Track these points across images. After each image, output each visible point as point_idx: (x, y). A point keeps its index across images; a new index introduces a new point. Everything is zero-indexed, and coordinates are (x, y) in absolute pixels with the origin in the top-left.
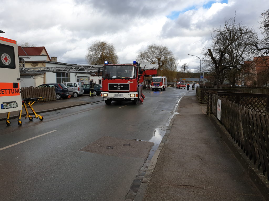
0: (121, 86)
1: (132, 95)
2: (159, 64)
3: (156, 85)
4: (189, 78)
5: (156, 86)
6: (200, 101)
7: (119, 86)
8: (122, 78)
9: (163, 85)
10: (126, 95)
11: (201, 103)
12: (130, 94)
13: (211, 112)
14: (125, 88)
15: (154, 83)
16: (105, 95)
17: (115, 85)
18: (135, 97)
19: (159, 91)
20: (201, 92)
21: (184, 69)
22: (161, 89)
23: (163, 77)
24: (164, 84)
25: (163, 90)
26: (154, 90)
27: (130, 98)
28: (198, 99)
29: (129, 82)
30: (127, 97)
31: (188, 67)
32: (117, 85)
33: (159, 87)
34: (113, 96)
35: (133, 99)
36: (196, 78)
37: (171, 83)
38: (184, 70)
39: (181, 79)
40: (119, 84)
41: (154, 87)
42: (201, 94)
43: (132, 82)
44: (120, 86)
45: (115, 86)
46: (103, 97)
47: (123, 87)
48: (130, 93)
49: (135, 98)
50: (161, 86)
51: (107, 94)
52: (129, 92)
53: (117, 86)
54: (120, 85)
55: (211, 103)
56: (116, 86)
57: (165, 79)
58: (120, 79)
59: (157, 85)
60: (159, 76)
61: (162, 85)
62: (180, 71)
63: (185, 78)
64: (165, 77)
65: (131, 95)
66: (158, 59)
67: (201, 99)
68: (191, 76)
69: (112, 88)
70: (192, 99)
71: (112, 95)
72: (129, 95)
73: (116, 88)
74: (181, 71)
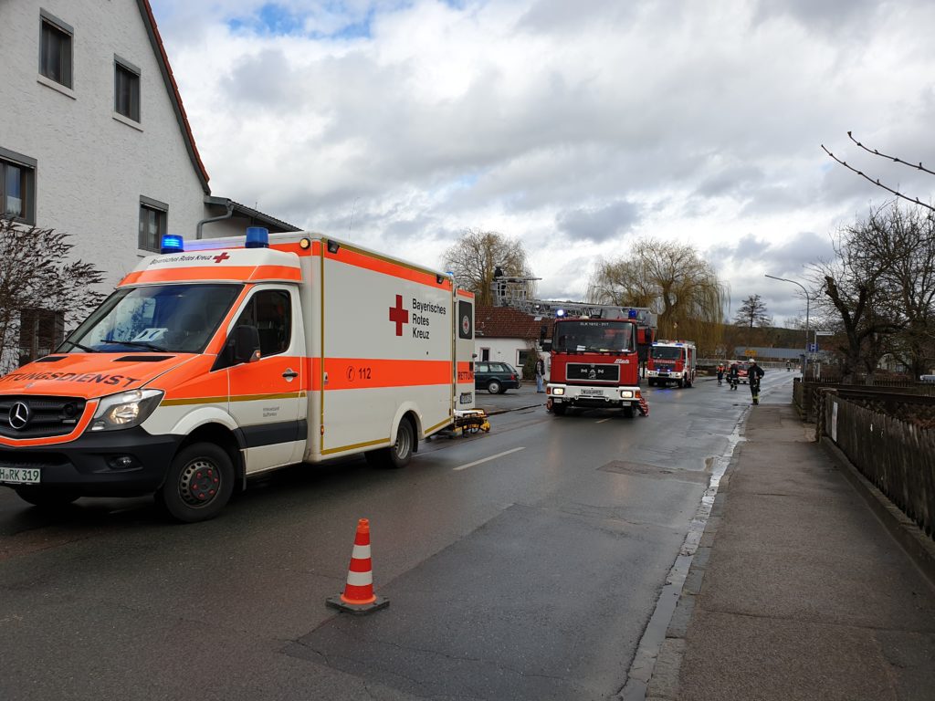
0: (599, 371)
1: (627, 395)
2: (667, 300)
3: (661, 368)
4: (769, 346)
5: (662, 373)
6: (802, 417)
7: (593, 371)
8: (601, 350)
9: (684, 371)
10: (610, 393)
11: (805, 421)
12: (622, 391)
13: (823, 432)
14: (609, 376)
15: (656, 361)
16: (556, 391)
17: (585, 367)
18: (634, 399)
19: (669, 387)
20: (805, 392)
21: (752, 316)
22: (678, 381)
23: (685, 346)
24: (688, 367)
25: (685, 384)
26: (656, 384)
27: (621, 401)
28: (798, 413)
29: (619, 361)
30: (613, 398)
31: (765, 310)
32: (589, 368)
33: (673, 375)
34: (578, 394)
35: (629, 404)
36: (794, 348)
37: (706, 362)
38: (749, 318)
39: (740, 350)
40: (593, 365)
41: (655, 374)
42: (804, 397)
43: (627, 362)
44: (597, 371)
45: (582, 370)
46: (552, 395)
47: (602, 371)
48: (621, 388)
49: (632, 402)
50: (679, 374)
51: (564, 389)
52: (617, 385)
53: (589, 371)
54: (597, 368)
55: (824, 413)
56: (586, 371)
57: (690, 350)
58: (596, 352)
59: (667, 368)
60: (672, 340)
61: (681, 371)
62: (736, 323)
63: (755, 346)
64: (690, 346)
65: (624, 393)
66: (663, 286)
67: (803, 411)
68: (775, 342)
69: (576, 375)
70: (781, 411)
71: (575, 392)
72: (619, 393)
73: (586, 376)
74: (740, 322)
